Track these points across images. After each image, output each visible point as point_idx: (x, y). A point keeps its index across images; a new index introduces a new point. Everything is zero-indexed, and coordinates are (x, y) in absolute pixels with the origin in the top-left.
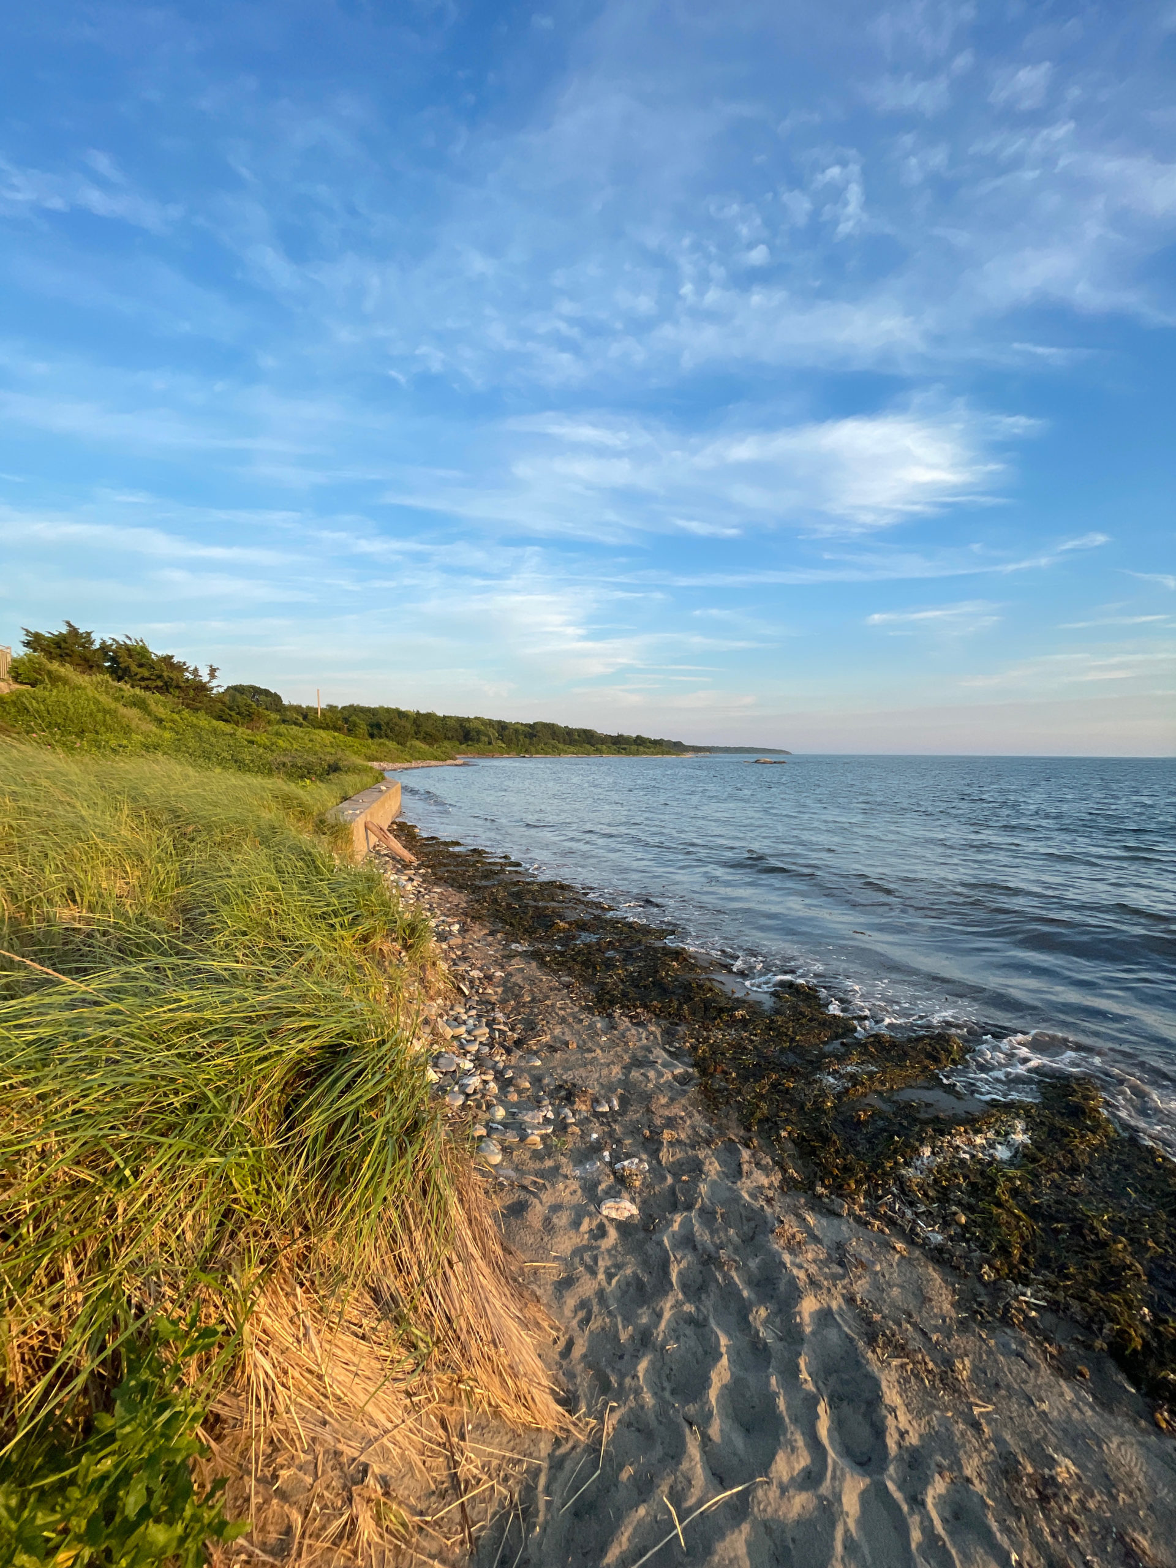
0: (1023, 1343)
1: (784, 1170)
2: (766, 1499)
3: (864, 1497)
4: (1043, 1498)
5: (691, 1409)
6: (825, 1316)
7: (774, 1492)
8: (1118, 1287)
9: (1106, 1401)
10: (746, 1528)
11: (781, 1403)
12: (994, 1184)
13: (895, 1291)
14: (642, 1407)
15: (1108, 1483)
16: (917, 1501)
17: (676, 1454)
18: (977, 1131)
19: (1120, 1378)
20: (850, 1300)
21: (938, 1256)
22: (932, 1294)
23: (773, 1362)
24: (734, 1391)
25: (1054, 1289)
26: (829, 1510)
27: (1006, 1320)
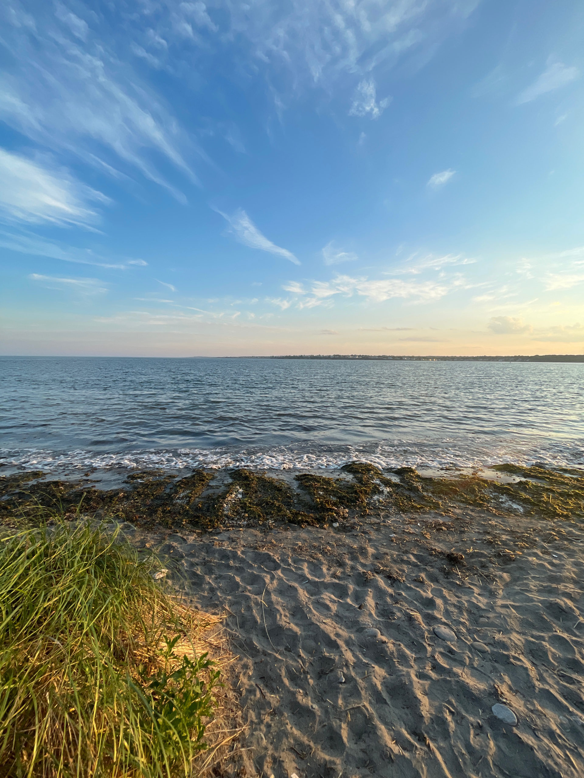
0: (277, 530)
1: (195, 532)
2: (270, 587)
3: (282, 573)
4: (301, 549)
5: (240, 590)
6: (243, 552)
7: (270, 585)
8: (281, 510)
9: (294, 530)
10: (272, 594)
11: (255, 572)
12: (245, 504)
13: (249, 538)
14: (230, 600)
15: (305, 541)
16: (289, 565)
17: (248, 598)
18: (231, 494)
19: (293, 525)
20: (244, 546)
21: (248, 526)
22: (255, 534)
23: (245, 568)
24: (243, 579)
25: (273, 517)
26: (280, 579)
27: (271, 529)
